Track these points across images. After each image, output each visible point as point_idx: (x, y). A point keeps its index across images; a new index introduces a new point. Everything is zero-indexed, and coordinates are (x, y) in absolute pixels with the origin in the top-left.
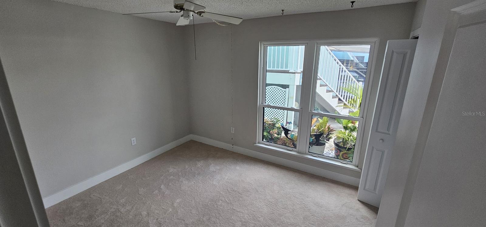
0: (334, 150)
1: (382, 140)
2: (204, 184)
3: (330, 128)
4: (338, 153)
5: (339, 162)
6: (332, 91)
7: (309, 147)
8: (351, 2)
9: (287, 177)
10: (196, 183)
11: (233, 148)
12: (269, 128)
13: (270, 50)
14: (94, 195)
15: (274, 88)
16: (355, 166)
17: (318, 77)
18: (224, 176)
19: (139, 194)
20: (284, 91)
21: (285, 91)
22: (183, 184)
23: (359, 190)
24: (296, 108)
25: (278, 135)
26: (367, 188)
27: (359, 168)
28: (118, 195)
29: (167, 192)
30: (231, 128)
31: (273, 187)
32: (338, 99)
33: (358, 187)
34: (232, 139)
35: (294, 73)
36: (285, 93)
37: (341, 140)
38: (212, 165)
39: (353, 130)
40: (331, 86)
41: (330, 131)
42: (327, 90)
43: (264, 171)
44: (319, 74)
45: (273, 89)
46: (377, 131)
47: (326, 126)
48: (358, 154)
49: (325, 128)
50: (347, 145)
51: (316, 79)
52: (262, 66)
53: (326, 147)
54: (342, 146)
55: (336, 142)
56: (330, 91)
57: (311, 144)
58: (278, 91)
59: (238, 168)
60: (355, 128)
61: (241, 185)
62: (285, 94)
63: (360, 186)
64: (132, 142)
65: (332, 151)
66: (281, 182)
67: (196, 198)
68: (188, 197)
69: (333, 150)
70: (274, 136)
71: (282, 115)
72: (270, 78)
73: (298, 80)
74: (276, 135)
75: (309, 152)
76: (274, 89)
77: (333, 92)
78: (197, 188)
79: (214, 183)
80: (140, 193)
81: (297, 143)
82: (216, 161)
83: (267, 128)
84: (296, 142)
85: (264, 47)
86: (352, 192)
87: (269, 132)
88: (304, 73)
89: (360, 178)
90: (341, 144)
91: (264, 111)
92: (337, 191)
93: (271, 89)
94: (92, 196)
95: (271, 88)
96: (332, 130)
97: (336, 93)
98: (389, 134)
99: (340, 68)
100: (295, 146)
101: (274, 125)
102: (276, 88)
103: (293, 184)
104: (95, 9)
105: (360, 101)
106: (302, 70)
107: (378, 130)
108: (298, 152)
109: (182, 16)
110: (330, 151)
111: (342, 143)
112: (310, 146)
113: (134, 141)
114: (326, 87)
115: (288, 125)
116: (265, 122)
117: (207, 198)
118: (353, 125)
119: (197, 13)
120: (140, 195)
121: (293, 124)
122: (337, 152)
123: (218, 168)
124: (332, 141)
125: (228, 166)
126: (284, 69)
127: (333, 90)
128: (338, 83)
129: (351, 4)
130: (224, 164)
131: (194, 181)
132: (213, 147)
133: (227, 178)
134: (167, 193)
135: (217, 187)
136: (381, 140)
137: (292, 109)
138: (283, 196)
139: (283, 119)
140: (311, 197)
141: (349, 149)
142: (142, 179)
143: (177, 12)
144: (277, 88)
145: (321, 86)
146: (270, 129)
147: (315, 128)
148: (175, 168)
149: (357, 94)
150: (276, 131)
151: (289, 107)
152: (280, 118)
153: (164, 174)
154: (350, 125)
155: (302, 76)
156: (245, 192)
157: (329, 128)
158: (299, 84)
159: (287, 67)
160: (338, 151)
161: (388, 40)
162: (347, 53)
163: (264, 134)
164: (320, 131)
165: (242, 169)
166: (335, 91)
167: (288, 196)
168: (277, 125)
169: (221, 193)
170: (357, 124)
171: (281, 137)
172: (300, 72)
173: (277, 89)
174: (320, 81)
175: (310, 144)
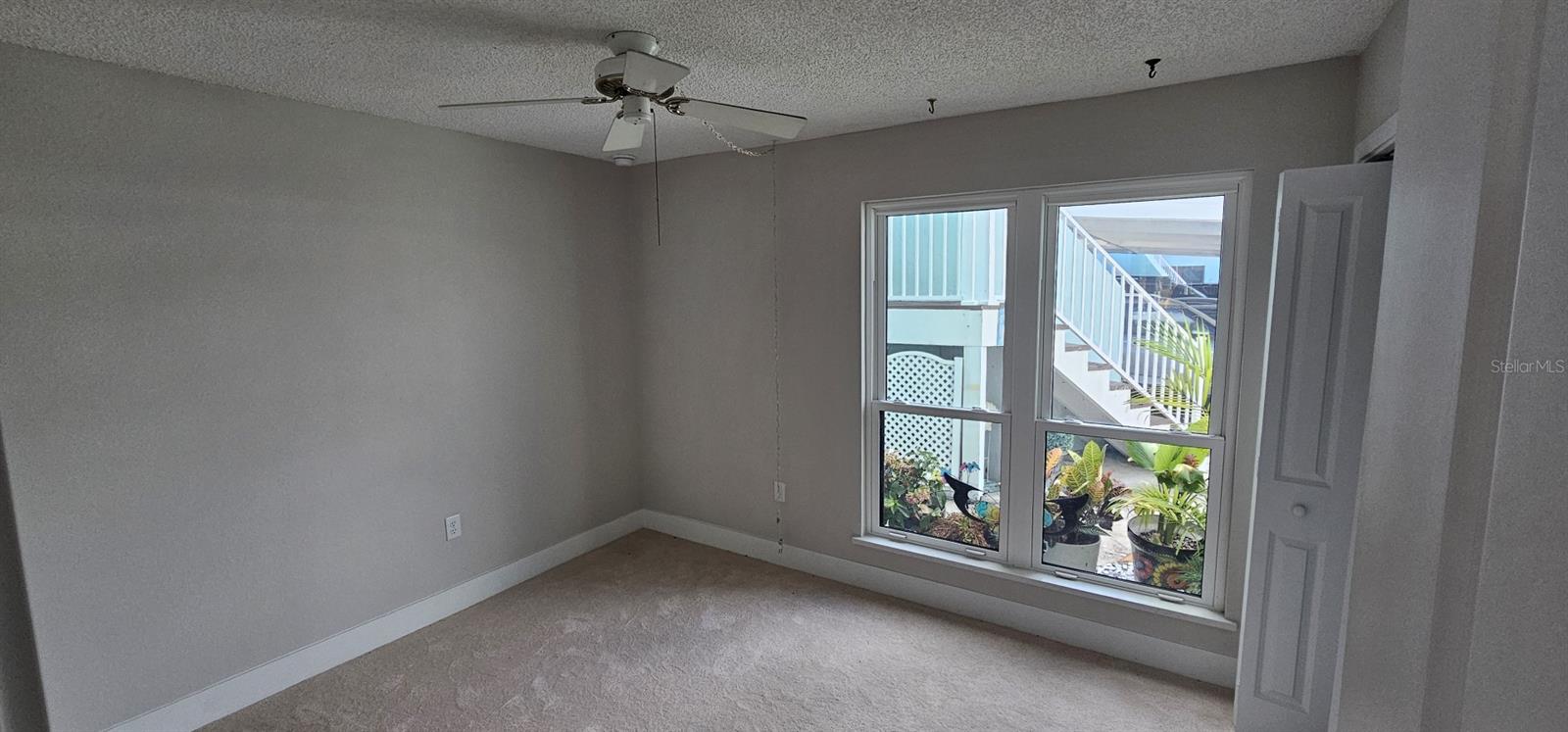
0: (1131, 564)
1: (1303, 506)
2: (681, 674)
3: (1111, 485)
4: (1148, 570)
5: (1156, 596)
6: (1107, 366)
7: (1044, 547)
8: (1147, 62)
9: (971, 652)
10: (653, 671)
11: (780, 551)
12: (901, 483)
13: (898, 230)
14: (305, 710)
15: (916, 357)
16: (1213, 610)
17: (1057, 322)
18: (750, 648)
19: (458, 708)
20: (946, 368)
21: (950, 368)
22: (610, 673)
23: (1235, 701)
24: (988, 411)
25: (933, 507)
26: (1265, 688)
27: (1227, 619)
28: (385, 708)
29: (553, 701)
30: (776, 483)
31: (921, 687)
32: (1129, 392)
33: (1233, 691)
34: (778, 520)
35: (978, 308)
36: (950, 373)
37: (1155, 527)
38: (711, 609)
39: (1192, 485)
40: (1104, 350)
41: (1113, 492)
42: (1089, 363)
43: (889, 630)
44: (1060, 310)
45: (911, 361)
46: (1278, 476)
47: (1097, 475)
48: (1221, 570)
49: (1093, 480)
50: (1177, 541)
51: (1050, 326)
52: (873, 280)
53: (1101, 554)
54: (1160, 544)
55: (1136, 531)
56: (1100, 367)
57: (1050, 535)
58: (928, 367)
59: (798, 619)
60: (1200, 479)
61: (812, 679)
62: (950, 377)
63: (1238, 683)
64: (449, 529)
65: (1125, 567)
66: (952, 670)
67: (650, 723)
68: (623, 719)
69: (1126, 563)
70: (920, 512)
71: (943, 439)
72: (901, 326)
73: (991, 330)
74: (926, 510)
75: (1043, 563)
76: (916, 361)
77: (1112, 367)
78: (658, 687)
79: (717, 671)
80: (459, 705)
81: (1001, 533)
82: (724, 596)
83: (897, 483)
84: (996, 530)
85: (877, 217)
86: (1215, 708)
87: (902, 500)
88: (1009, 306)
89: (1236, 656)
90: (1156, 539)
91: (882, 427)
92: (1158, 703)
93: (903, 360)
94: (299, 712)
95: (905, 358)
96: (1118, 491)
97: (1121, 371)
98: (1326, 486)
99: (1127, 298)
100: (994, 545)
101: (918, 473)
102: (922, 359)
103: (993, 676)
104: (363, 113)
105: (1209, 385)
106: (1003, 298)
107: (1284, 474)
108: (1006, 564)
109: (619, 116)
110: (1117, 565)
111: (1158, 535)
112: (1046, 542)
113: (453, 524)
114: (1086, 353)
115: (965, 473)
116: (888, 465)
117: (689, 723)
118: (1190, 468)
119: (667, 102)
120: (462, 710)
121: (981, 473)
122: (1141, 566)
123: (731, 619)
124: (1120, 528)
125: (762, 613)
126: (944, 297)
127: (1112, 363)
128: (1125, 344)
129: (1148, 67)
130: (750, 606)
131: (648, 665)
132: (716, 551)
133: (758, 653)
134: (551, 703)
135: (727, 685)
136: (1300, 508)
137: (976, 415)
138: (960, 718)
139: (947, 452)
140: (1060, 725)
141: (1185, 555)
142: (472, 656)
143: (604, 101)
144: (924, 358)
145: (1069, 348)
146: (906, 487)
147: (1058, 481)
148: (583, 621)
149: (1195, 360)
150: (924, 492)
151: (968, 407)
152: (939, 447)
153: (547, 641)
154: (1180, 468)
155: (1003, 317)
156: (824, 704)
157: (1106, 482)
158: (995, 344)
159: (952, 290)
160: (1146, 562)
161: (1281, 171)
162: (1146, 257)
163: (885, 505)
164: (1077, 491)
165: (814, 624)
166: (1118, 367)
167: (978, 718)
168: (929, 476)
169: (739, 705)
170: (1204, 467)
171: (943, 515)
172: (998, 304)
173: (924, 362)
174: (1063, 332)
175: (1046, 533)
